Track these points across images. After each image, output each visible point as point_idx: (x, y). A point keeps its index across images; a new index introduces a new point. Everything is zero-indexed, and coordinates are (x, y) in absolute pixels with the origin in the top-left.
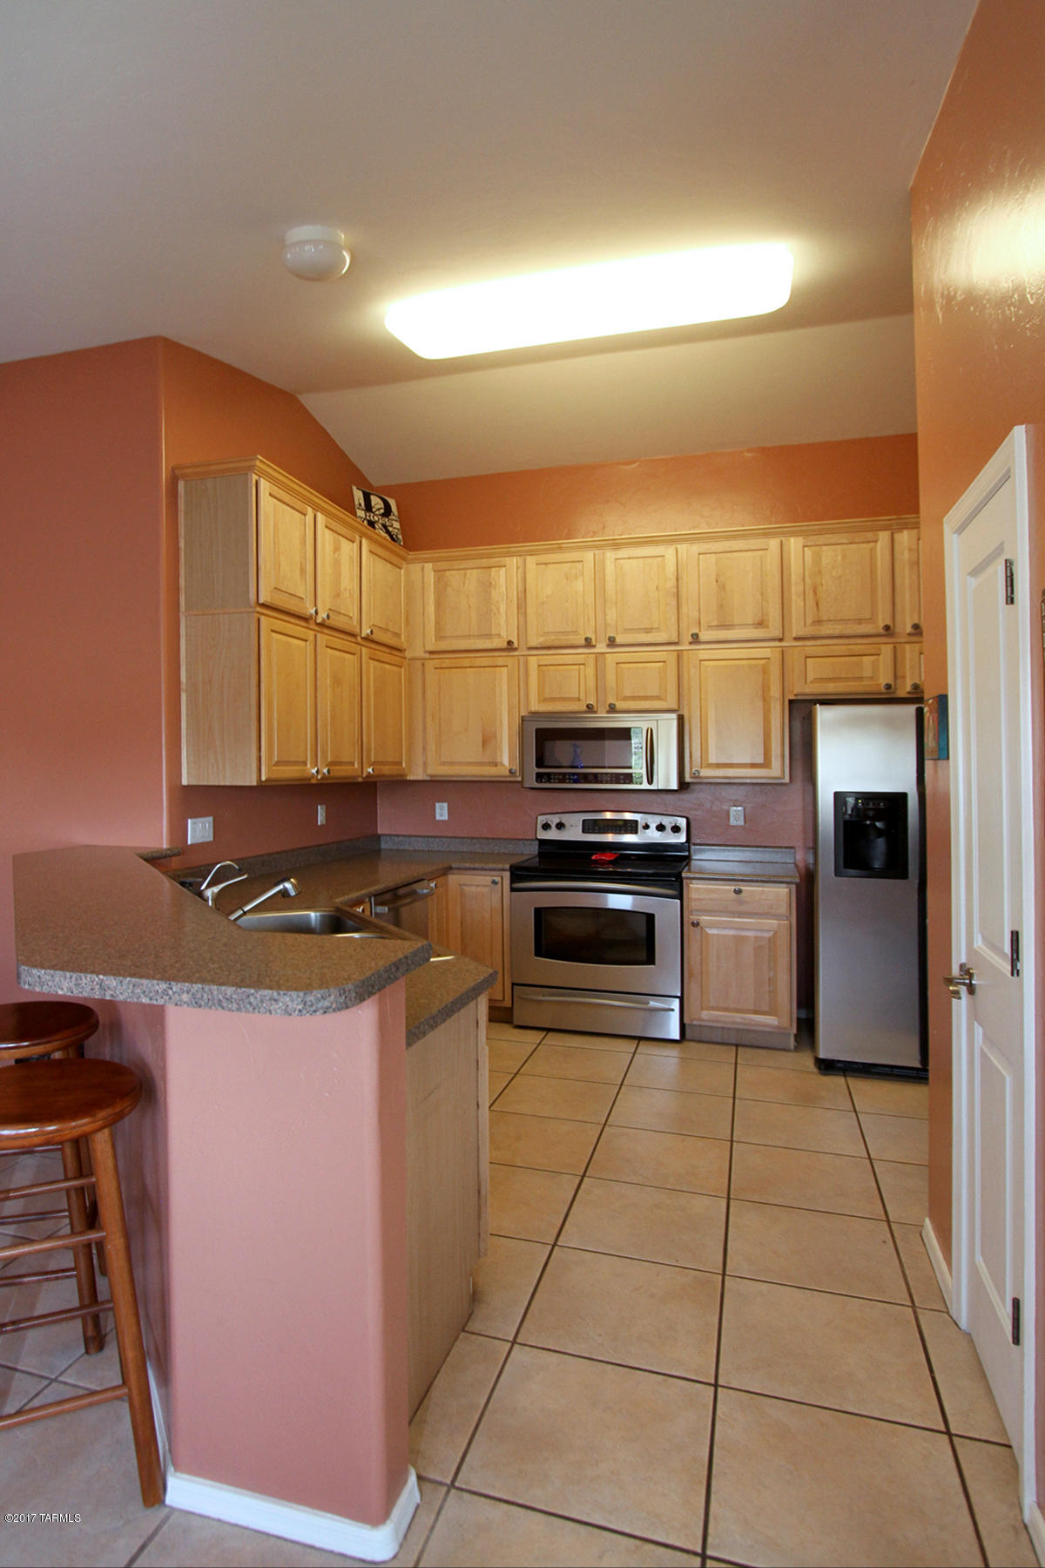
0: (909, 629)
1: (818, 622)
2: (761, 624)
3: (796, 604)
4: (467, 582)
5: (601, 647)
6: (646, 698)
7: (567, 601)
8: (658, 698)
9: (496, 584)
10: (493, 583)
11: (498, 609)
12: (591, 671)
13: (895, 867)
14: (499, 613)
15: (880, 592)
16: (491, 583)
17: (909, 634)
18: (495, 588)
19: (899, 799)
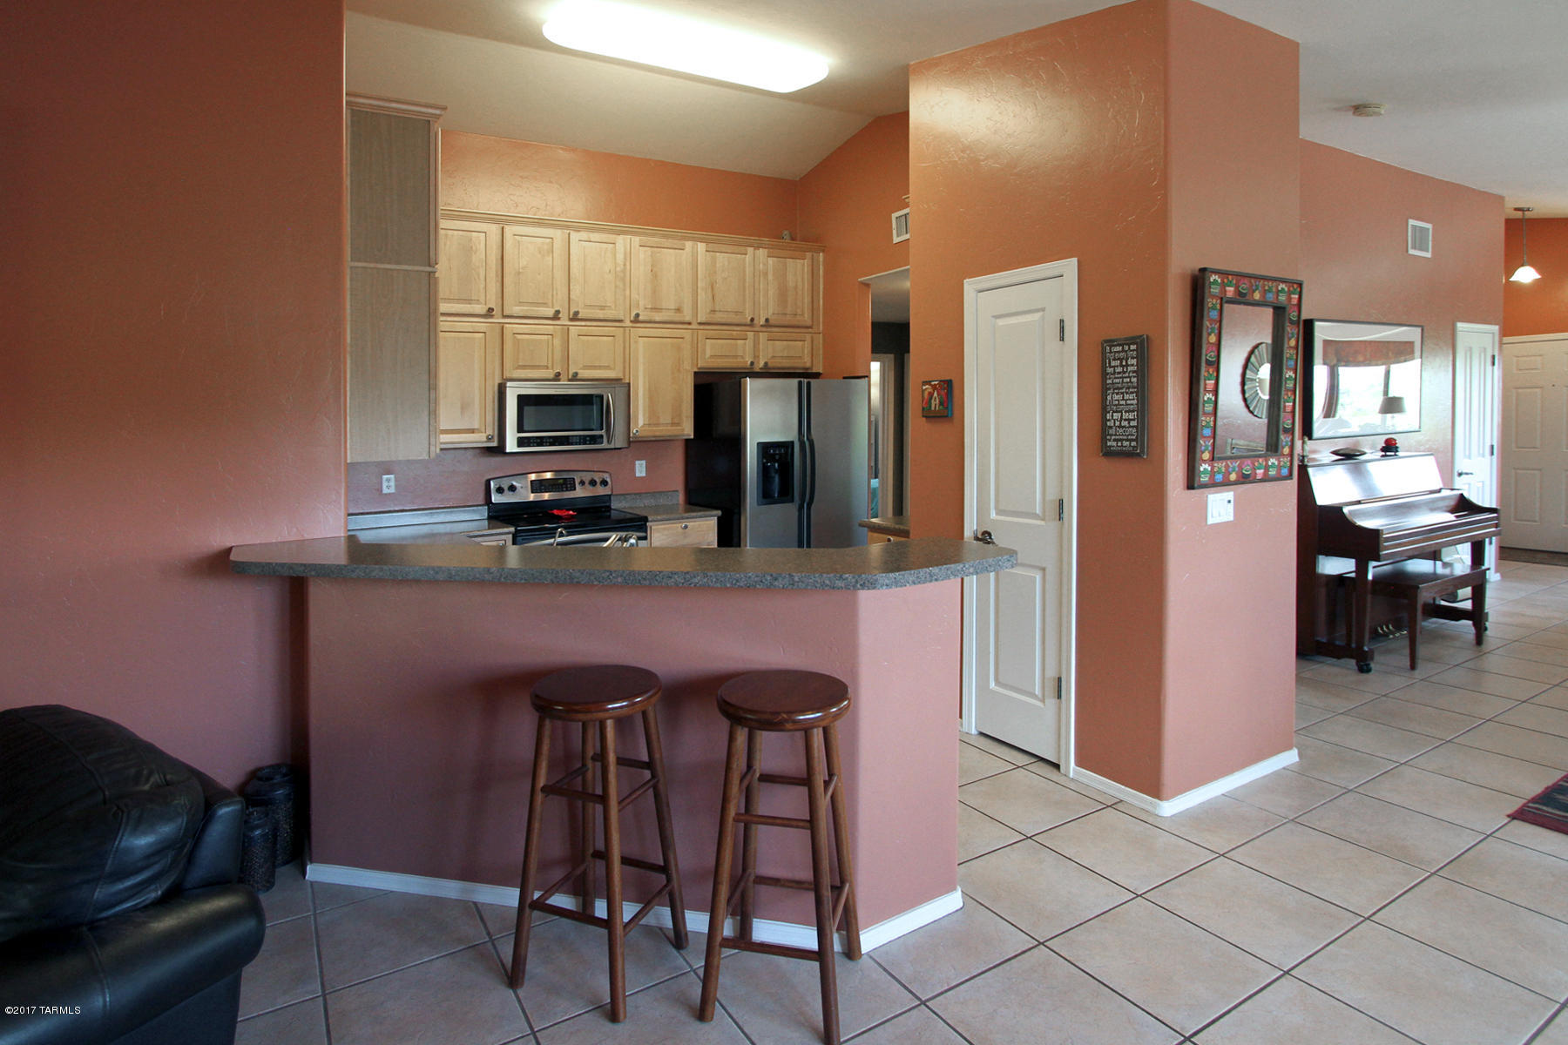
0: (762, 322)
1: (714, 311)
2: (678, 310)
3: (702, 296)
4: (448, 243)
5: (564, 321)
6: (600, 367)
7: (539, 274)
8: (607, 367)
9: (476, 250)
10: (474, 248)
11: (479, 275)
12: (557, 342)
13: (786, 494)
14: (479, 278)
15: (747, 292)
16: (472, 247)
17: (762, 326)
18: (475, 253)
19: (787, 446)
